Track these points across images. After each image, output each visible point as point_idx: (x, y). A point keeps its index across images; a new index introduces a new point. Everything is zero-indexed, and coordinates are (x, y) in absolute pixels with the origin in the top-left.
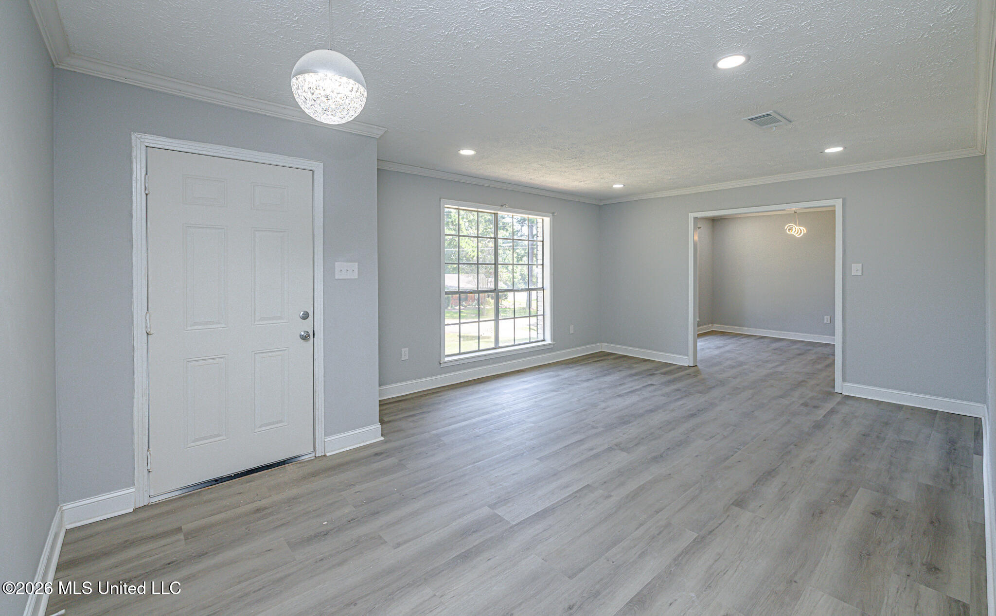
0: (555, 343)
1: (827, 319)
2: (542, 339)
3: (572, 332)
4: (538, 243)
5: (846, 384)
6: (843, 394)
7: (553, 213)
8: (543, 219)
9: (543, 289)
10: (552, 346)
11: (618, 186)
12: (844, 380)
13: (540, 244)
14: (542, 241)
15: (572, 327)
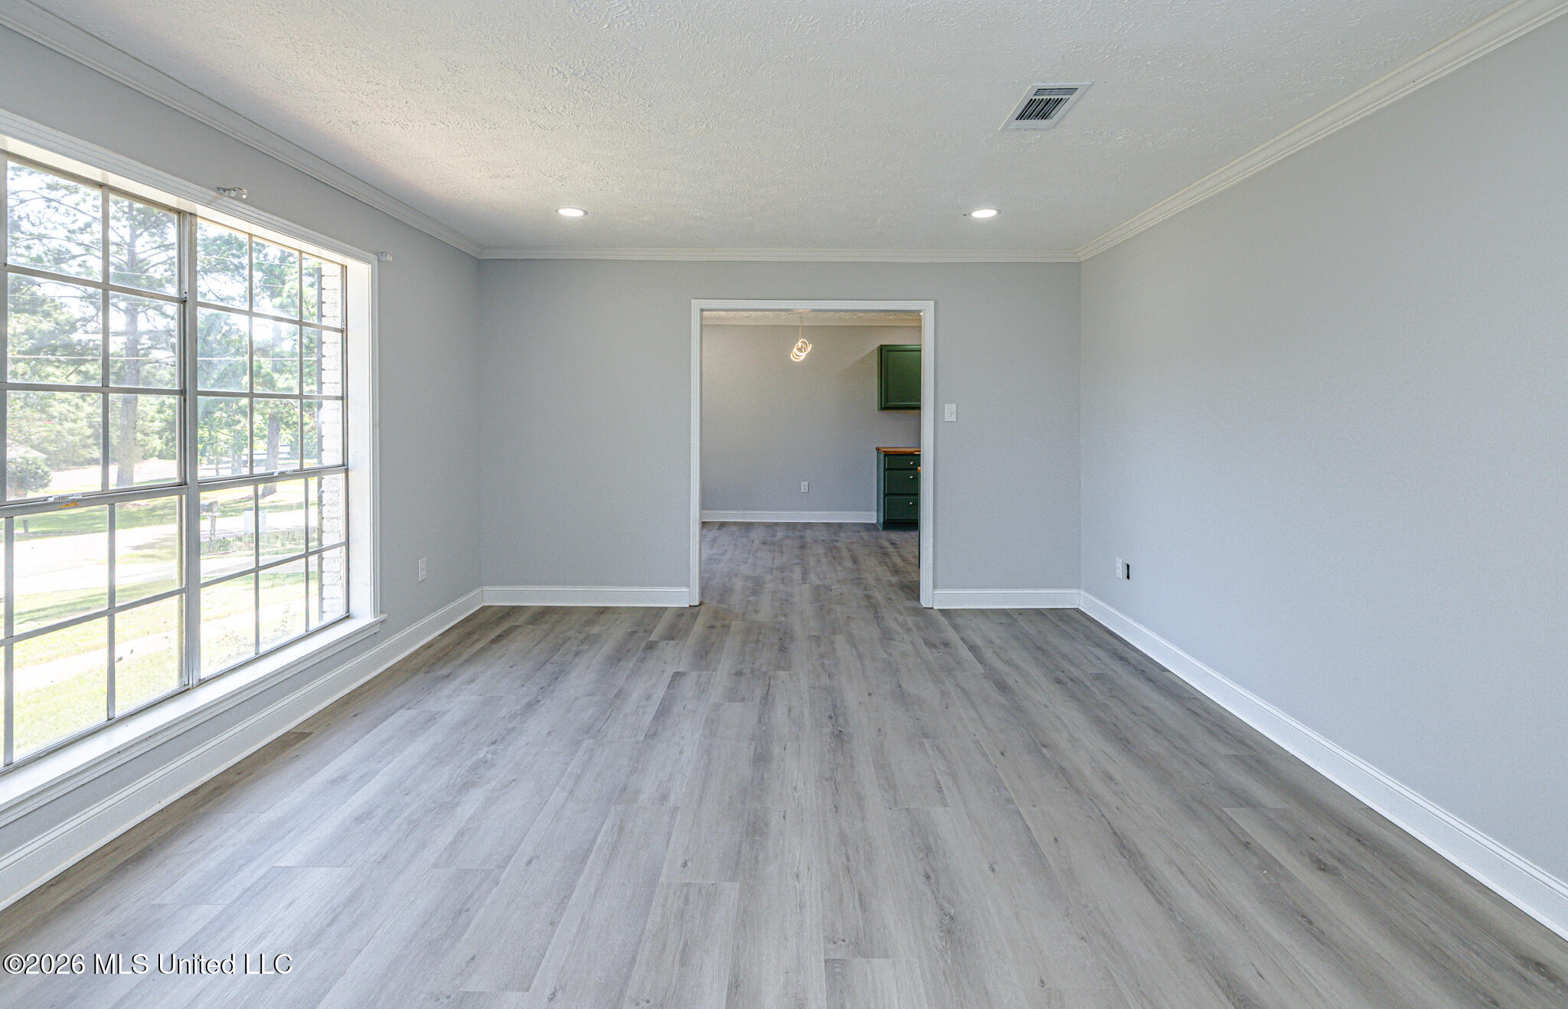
0: (384, 616)
1: (805, 486)
2: (341, 612)
3: (422, 575)
4: (325, 333)
5: (938, 592)
6: (935, 608)
7: (380, 254)
8: (344, 268)
9: (345, 467)
10: (377, 629)
11: (571, 213)
12: (935, 587)
13: (331, 340)
14: (343, 331)
15: (422, 564)
